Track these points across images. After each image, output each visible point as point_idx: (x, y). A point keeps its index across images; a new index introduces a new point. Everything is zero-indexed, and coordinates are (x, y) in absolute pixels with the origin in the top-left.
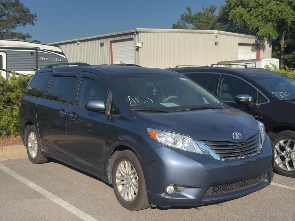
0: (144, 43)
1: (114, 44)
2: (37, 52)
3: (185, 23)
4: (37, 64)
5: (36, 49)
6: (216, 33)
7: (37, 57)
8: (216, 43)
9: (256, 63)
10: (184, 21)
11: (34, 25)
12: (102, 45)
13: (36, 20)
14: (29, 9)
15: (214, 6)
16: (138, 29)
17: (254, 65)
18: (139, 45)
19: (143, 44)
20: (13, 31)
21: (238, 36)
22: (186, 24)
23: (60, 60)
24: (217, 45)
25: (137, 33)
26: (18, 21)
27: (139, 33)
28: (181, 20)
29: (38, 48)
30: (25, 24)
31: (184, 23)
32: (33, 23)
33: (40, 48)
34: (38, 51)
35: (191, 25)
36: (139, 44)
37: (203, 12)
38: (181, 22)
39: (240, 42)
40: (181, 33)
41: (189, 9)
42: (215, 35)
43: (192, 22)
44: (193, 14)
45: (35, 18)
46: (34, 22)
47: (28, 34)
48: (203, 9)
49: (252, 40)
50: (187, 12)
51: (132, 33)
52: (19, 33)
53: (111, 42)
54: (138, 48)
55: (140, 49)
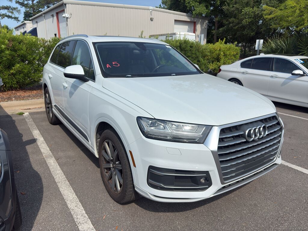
6: (152, 10)
8: (151, 18)
9: (172, 36)
12: (53, 16)
18: (66, 15)
19: (71, 15)
21: (174, 14)
25: (65, 4)
27: (67, 5)
39: (176, 19)
40: (114, 7)
42: (151, 11)
53: (57, 14)
54: (67, 18)
55: (68, 19)
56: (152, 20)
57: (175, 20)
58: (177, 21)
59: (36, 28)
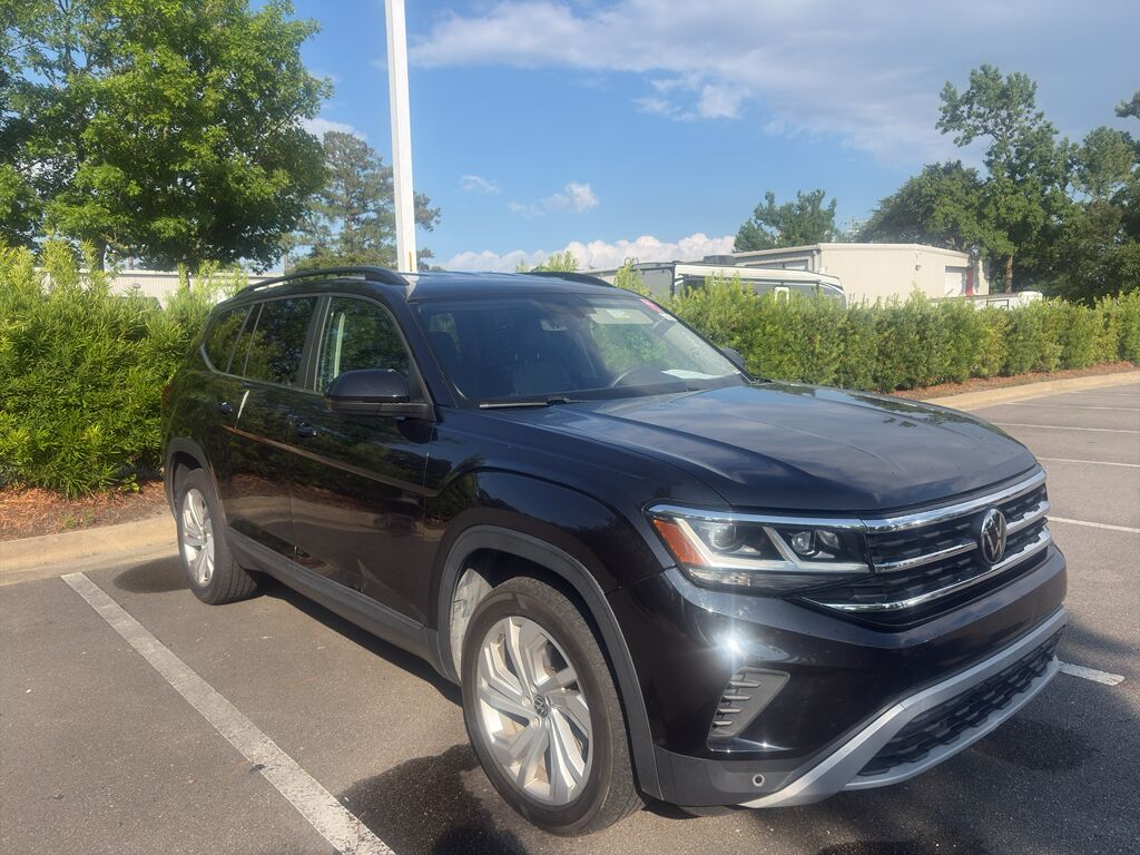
6: (916, 250)
8: (917, 266)
9: (1008, 300)
10: (759, 222)
13: (437, 222)
15: (819, 192)
16: (821, 245)
21: (946, 254)
24: (918, 270)
25: (819, 251)
27: (823, 252)
28: (755, 219)
31: (760, 226)
35: (776, 229)
37: (797, 203)
39: (949, 265)
41: (770, 197)
44: (777, 208)
45: (435, 218)
46: (433, 224)
48: (799, 196)
49: (963, 261)
50: (766, 203)
56: (917, 268)
57: (947, 267)
58: (949, 269)
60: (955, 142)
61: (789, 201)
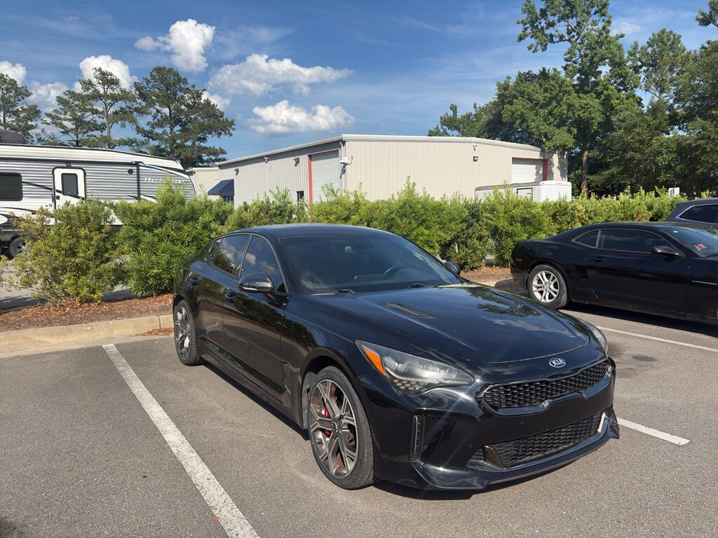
0: (354, 158)
1: (313, 163)
2: (138, 170)
3: (447, 129)
4: (139, 188)
5: (137, 164)
6: (475, 142)
7: (138, 178)
8: (474, 157)
9: (532, 189)
10: (445, 127)
11: (231, 135)
12: (297, 161)
13: (234, 129)
14: (223, 113)
16: (345, 136)
17: (530, 191)
18: (345, 160)
19: (352, 159)
20: (202, 144)
21: (511, 147)
22: (449, 131)
23: (179, 182)
24: (476, 161)
25: (344, 143)
26: (209, 129)
27: (346, 142)
28: (440, 125)
29: (140, 162)
30: (220, 134)
31: (445, 130)
32: (229, 133)
33: (142, 163)
34: (141, 168)
35: (456, 132)
36: (346, 158)
37: (474, 113)
38: (440, 128)
39: (515, 157)
41: (454, 108)
42: (474, 144)
43: (457, 128)
44: (459, 116)
45: (232, 126)
46: (231, 131)
47: (220, 149)
48: (475, 108)
49: (535, 153)
50: (451, 113)
51: (337, 142)
52: (210, 148)
53: (310, 156)
54: (345, 164)
55: (347, 166)
56: (475, 159)
57: (513, 158)
58: (516, 160)
59: (232, 181)
60: (530, 48)
61: (469, 111)
